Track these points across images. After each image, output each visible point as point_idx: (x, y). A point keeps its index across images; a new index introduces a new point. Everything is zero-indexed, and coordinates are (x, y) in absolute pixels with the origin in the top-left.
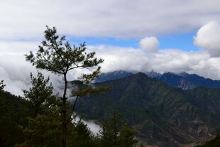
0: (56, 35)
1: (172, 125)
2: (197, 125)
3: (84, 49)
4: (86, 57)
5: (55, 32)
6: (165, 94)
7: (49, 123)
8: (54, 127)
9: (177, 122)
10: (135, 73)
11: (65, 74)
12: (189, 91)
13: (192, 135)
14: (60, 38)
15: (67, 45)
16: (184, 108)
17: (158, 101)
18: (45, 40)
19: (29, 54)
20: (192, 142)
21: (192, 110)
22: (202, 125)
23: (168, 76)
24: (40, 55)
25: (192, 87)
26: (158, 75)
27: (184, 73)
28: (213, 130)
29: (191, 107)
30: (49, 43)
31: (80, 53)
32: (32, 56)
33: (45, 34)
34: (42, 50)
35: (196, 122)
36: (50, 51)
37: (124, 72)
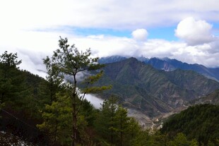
0: (67, 44)
1: (156, 99)
2: (175, 99)
3: (90, 54)
4: (91, 61)
5: (67, 41)
6: (152, 74)
7: (62, 109)
8: (65, 112)
9: (160, 97)
10: (128, 58)
11: (74, 76)
12: (170, 72)
13: (171, 106)
14: (70, 46)
15: (76, 51)
16: (165, 86)
17: (146, 80)
18: (59, 48)
19: (46, 58)
20: (170, 112)
21: (172, 87)
22: (179, 98)
23: (154, 60)
24: (54, 59)
25: (173, 69)
26: (146, 59)
27: (167, 58)
28: (187, 102)
29: (171, 85)
30: (62, 50)
31: (86, 57)
32: (48, 59)
33: (59, 43)
34: (56, 55)
35: (174, 96)
36: (63, 56)
37: (120, 57)
